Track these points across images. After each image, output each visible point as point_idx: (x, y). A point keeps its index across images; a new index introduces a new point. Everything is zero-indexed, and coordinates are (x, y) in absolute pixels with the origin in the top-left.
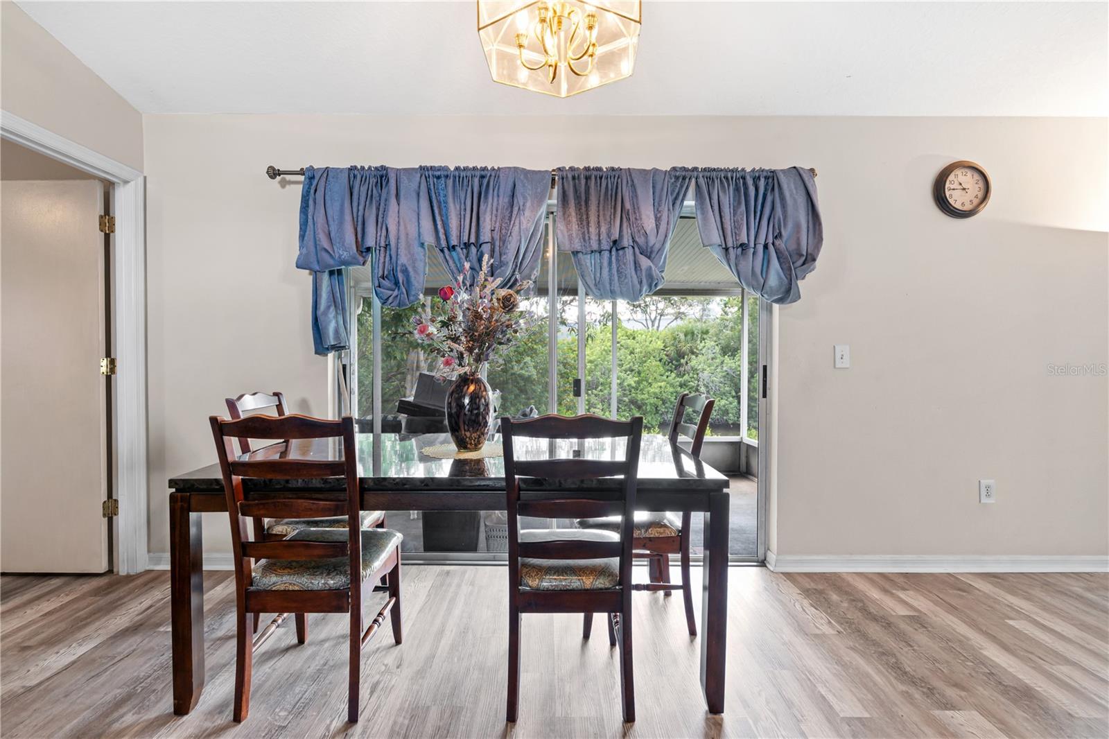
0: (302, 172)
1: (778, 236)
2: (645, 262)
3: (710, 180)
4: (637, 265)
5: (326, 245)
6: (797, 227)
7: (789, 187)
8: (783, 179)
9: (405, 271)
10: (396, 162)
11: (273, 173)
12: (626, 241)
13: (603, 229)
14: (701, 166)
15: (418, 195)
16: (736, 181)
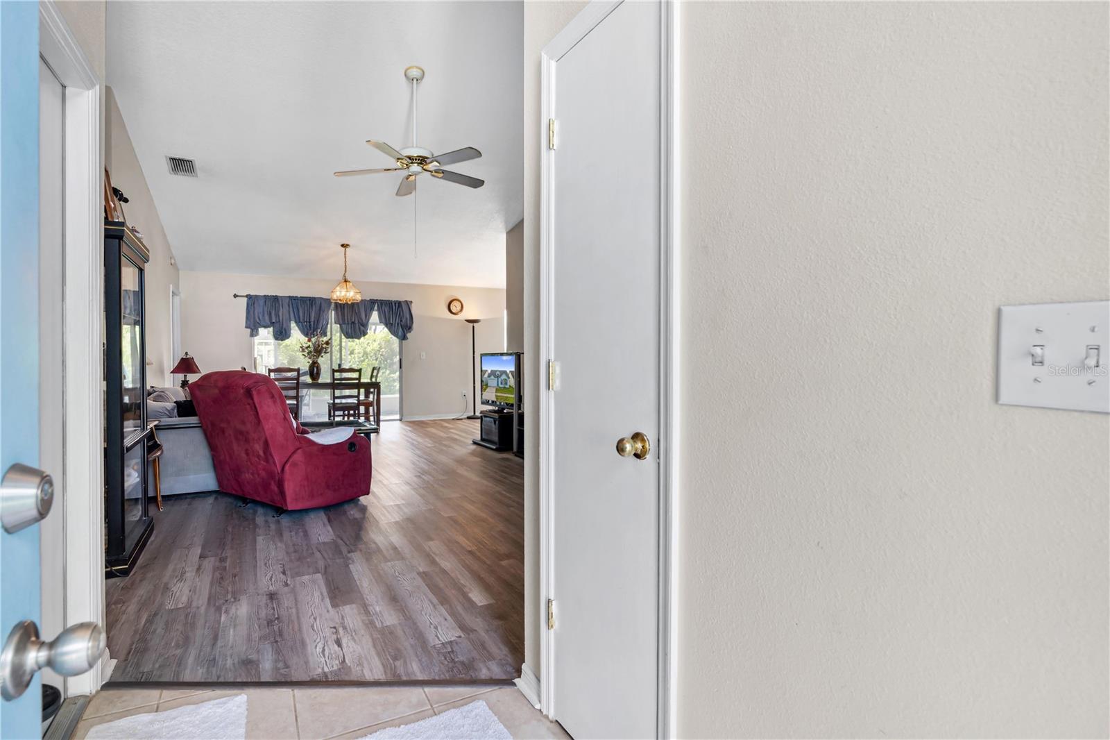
0: (247, 296)
1: (401, 321)
2: (362, 328)
3: (381, 304)
4: (359, 328)
5: (258, 320)
6: (407, 319)
7: (404, 307)
8: (403, 304)
9: (285, 330)
10: (280, 294)
11: (235, 296)
12: (356, 322)
13: (349, 318)
14: (379, 299)
15: (289, 305)
16: (389, 303)
